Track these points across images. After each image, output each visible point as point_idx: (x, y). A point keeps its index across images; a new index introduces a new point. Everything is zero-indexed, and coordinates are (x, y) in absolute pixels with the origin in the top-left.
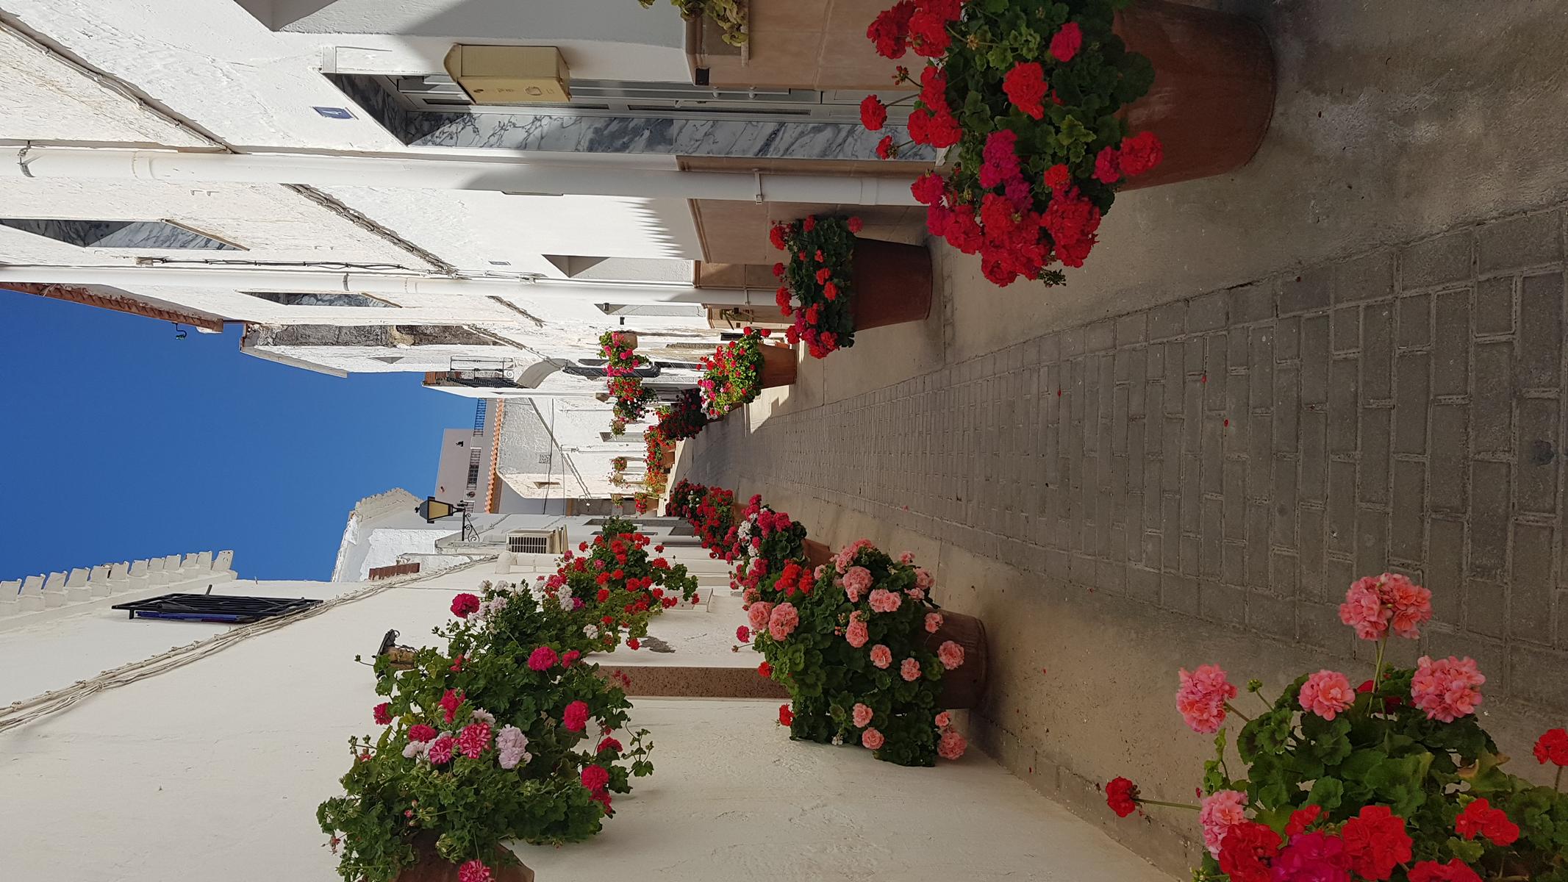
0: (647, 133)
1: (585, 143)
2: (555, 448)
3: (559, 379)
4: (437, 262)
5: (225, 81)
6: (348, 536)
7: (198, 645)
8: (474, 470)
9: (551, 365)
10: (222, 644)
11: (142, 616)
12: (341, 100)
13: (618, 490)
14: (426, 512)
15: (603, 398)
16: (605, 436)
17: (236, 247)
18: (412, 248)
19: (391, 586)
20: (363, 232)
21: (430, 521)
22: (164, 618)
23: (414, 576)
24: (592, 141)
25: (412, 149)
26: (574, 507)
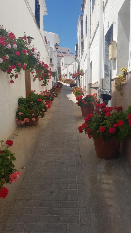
0: (107, 73)
1: (106, 64)
2: (68, 65)
3: (77, 65)
4: (91, 44)
5: (112, 7)
6: (53, 33)
7: (31, 9)
8: (64, 53)
9: (79, 63)
10: (31, 13)
12: (110, 26)
13: (62, 75)
14: (56, 45)
15: (75, 72)
16: (70, 73)
17: (92, 12)
18: (93, 39)
19: (43, 39)
20: (94, 32)
21: (55, 46)
22: (36, 4)
23: (45, 43)
24: (106, 65)
25: (104, 37)
26: (59, 69)
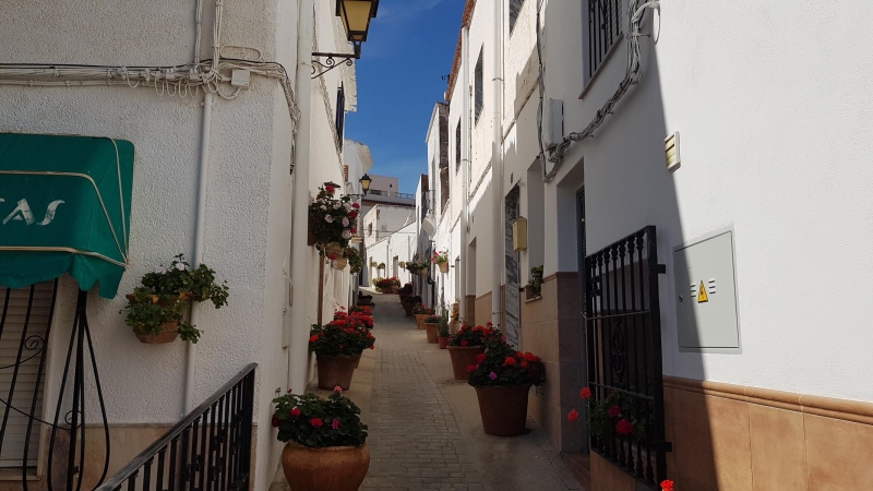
1: (508, 254)
2: (390, 233)
8: (377, 192)
11: (339, 92)
14: (365, 179)
16: (396, 258)
21: (360, 181)
24: (508, 257)
25: (503, 199)
